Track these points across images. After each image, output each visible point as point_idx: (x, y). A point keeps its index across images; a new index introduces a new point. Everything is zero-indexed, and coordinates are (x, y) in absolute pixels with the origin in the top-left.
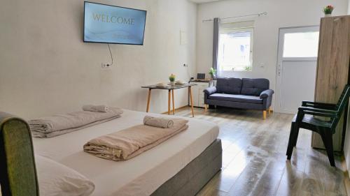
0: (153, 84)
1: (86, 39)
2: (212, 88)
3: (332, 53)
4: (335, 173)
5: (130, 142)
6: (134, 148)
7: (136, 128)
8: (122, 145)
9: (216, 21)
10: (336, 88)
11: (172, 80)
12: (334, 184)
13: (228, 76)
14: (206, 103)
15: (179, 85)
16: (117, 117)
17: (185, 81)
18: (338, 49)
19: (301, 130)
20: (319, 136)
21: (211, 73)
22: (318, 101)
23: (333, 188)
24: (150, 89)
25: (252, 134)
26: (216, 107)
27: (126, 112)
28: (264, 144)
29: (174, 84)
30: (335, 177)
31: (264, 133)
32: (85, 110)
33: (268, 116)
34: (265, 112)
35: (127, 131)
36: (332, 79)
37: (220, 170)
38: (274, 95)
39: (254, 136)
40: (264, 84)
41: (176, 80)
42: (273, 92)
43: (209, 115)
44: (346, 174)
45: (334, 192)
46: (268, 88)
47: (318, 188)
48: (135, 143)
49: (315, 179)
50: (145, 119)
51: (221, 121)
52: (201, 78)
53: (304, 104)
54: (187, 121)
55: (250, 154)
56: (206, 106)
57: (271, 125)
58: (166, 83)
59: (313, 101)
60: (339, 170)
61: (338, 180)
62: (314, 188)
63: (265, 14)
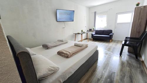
0: (77, 33)
1: (58, 21)
2: (94, 33)
3: (139, 20)
4: (138, 61)
5: (70, 52)
6: (71, 54)
7: (72, 47)
8: (68, 53)
9: (95, 13)
10: (139, 32)
11: (82, 31)
12: (138, 65)
13: (99, 30)
14: (92, 38)
15: (84, 32)
16: (67, 43)
17: (86, 31)
18: (142, 18)
19: (125, 47)
20: (132, 49)
21: (94, 29)
22: (131, 37)
23: (138, 67)
24: (76, 34)
25: (107, 47)
26: (95, 39)
27: (69, 41)
28: (111, 51)
29: (83, 32)
30: (138, 63)
31: (111, 47)
32: (58, 41)
33: (112, 41)
34: (111, 40)
35: (69, 48)
36: (138, 29)
37: (98, 59)
38: (114, 35)
39: (108, 48)
40: (111, 31)
41: (83, 31)
42: (113, 34)
43: (93, 41)
44: (143, 62)
45: (139, 68)
46: (111, 33)
47: (133, 67)
48: (72, 52)
49: (131, 63)
50: (75, 44)
51: (97, 43)
52: (90, 30)
53: (126, 38)
54: (88, 45)
55: (106, 54)
56: (92, 39)
57: (113, 44)
58: (80, 32)
59: (129, 37)
60: (140, 60)
61: (140, 64)
62: (131, 66)
63: (112, 9)
